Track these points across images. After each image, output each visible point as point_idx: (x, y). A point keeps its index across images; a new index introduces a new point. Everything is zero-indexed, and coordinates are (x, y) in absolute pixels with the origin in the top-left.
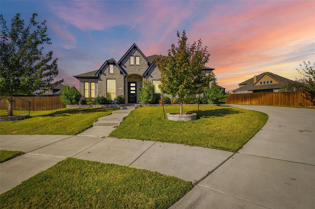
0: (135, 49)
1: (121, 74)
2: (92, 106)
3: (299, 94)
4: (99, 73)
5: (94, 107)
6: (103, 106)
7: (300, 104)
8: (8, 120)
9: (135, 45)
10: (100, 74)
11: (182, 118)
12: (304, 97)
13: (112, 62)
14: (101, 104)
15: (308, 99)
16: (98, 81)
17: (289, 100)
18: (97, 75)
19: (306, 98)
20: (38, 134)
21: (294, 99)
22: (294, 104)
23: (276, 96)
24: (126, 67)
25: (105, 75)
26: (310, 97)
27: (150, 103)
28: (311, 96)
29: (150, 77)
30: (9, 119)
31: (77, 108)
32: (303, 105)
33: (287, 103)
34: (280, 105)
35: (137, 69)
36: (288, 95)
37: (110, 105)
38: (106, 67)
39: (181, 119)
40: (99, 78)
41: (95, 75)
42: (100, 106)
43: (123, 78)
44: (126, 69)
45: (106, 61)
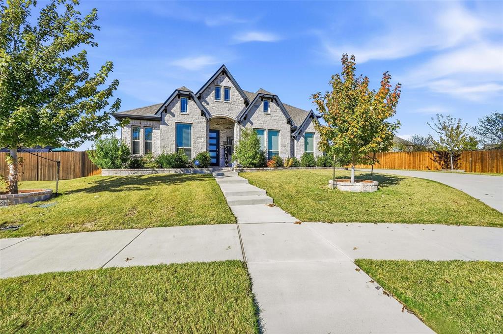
0: (223, 74)
1: (202, 115)
2: (156, 171)
3: (426, 155)
4: (162, 112)
5: (162, 173)
6: (179, 171)
7: (427, 167)
8: (17, 202)
9: (224, 67)
10: (164, 113)
11: (367, 187)
12: (431, 159)
13: (188, 93)
14: (173, 167)
15: (436, 161)
16: (161, 126)
17: (414, 162)
18: (159, 115)
19: (434, 161)
20: (154, 226)
21: (420, 161)
22: (420, 167)
23: (398, 157)
24: (208, 104)
25: (174, 116)
26: (438, 159)
27: (255, 166)
28: (439, 157)
29: (249, 123)
30: (19, 200)
31: (128, 175)
32: (430, 168)
33: (412, 167)
34: (403, 168)
35: (227, 109)
36: (413, 156)
37: (191, 169)
38: (174, 101)
39: (365, 189)
40: (161, 120)
41: (156, 114)
42: (172, 172)
43: (205, 123)
44: (208, 108)
45: (176, 90)
